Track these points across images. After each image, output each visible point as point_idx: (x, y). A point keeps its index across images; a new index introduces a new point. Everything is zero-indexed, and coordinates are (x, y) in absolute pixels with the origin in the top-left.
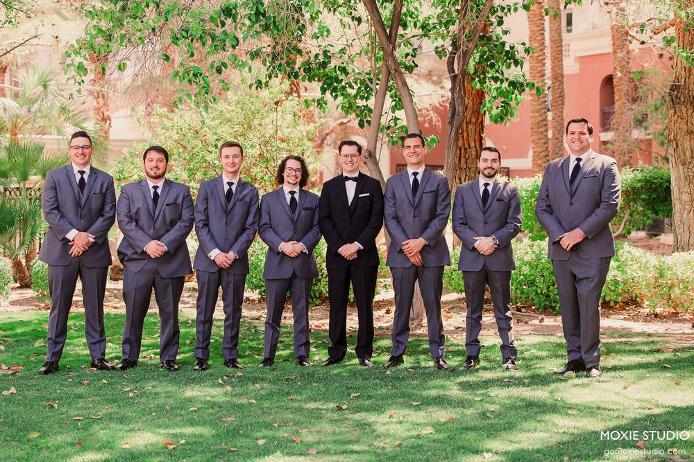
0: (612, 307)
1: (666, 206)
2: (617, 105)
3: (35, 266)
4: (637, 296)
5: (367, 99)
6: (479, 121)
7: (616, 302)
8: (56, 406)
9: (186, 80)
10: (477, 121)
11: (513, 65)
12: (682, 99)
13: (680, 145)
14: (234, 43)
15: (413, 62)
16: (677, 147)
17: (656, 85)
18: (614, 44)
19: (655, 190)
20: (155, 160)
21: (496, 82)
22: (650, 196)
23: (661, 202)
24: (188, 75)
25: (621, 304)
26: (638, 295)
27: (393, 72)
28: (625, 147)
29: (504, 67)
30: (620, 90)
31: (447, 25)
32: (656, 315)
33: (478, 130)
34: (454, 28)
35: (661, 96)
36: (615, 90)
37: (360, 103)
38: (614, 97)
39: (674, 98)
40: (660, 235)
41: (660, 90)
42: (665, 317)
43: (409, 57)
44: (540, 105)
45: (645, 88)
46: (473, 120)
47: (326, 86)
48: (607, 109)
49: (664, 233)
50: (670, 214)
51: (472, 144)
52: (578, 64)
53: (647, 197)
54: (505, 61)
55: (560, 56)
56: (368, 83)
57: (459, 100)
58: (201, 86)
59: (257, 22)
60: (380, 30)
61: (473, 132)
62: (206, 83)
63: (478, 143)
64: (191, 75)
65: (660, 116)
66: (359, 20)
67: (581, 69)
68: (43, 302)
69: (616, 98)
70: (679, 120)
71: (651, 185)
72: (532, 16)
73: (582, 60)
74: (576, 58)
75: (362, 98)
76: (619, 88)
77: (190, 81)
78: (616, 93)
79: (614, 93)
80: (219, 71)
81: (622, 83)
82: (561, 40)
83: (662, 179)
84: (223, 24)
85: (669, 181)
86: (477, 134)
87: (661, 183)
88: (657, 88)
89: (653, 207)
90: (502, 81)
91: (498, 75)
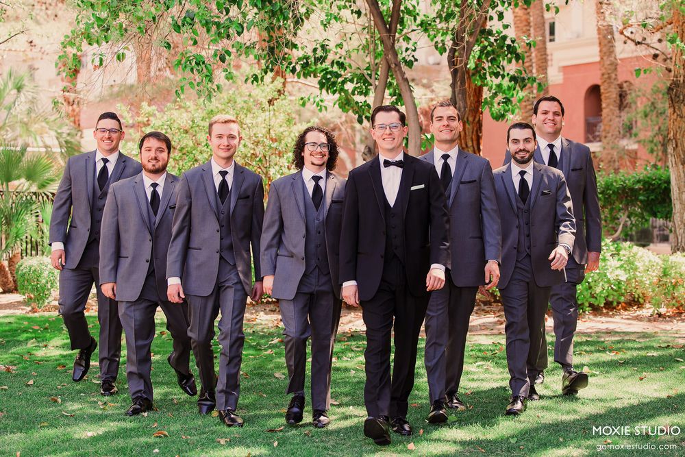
0: (615, 308)
1: (665, 207)
2: (605, 112)
3: (21, 268)
4: (639, 297)
5: (366, 94)
6: (477, 120)
7: (619, 303)
8: (59, 400)
9: (188, 69)
10: (474, 120)
11: (514, 61)
12: (681, 97)
13: (679, 145)
14: (240, 30)
15: (413, 56)
16: (677, 146)
17: (645, 91)
18: (601, 51)
19: (653, 191)
20: (153, 150)
21: (497, 77)
22: (648, 197)
23: (660, 203)
24: (191, 63)
25: (623, 304)
26: (641, 295)
27: (393, 66)
28: (615, 154)
29: (505, 62)
30: (607, 98)
31: (447, 19)
32: (660, 315)
33: (475, 129)
34: (453, 23)
35: (650, 103)
36: (603, 97)
37: (359, 99)
38: (601, 105)
39: (673, 97)
40: (649, 245)
41: (649, 97)
42: (669, 317)
43: (409, 52)
44: (527, 112)
45: (633, 95)
46: (471, 119)
47: (324, 81)
48: (592, 120)
49: (653, 242)
50: (669, 216)
51: (470, 144)
52: (561, 74)
53: (646, 199)
54: (506, 56)
55: (544, 64)
56: (368, 78)
57: (460, 96)
58: (204, 75)
59: (263, 8)
60: (380, 23)
61: (471, 130)
62: (209, 71)
63: (475, 143)
64: (194, 63)
65: (650, 122)
66: (359, 13)
67: (565, 79)
68: (30, 305)
69: (604, 105)
70: (679, 119)
71: (649, 187)
72: (518, 22)
73: (565, 69)
74: (559, 68)
75: (361, 93)
76: (607, 95)
77: (192, 70)
78: (603, 100)
79: (601, 100)
80: (223, 60)
81: (610, 90)
82: (545, 48)
83: (660, 180)
84: (228, 11)
85: (668, 182)
86: (475, 133)
87: (660, 184)
88: (647, 95)
89: (651, 208)
90: (503, 77)
91: (498, 70)
